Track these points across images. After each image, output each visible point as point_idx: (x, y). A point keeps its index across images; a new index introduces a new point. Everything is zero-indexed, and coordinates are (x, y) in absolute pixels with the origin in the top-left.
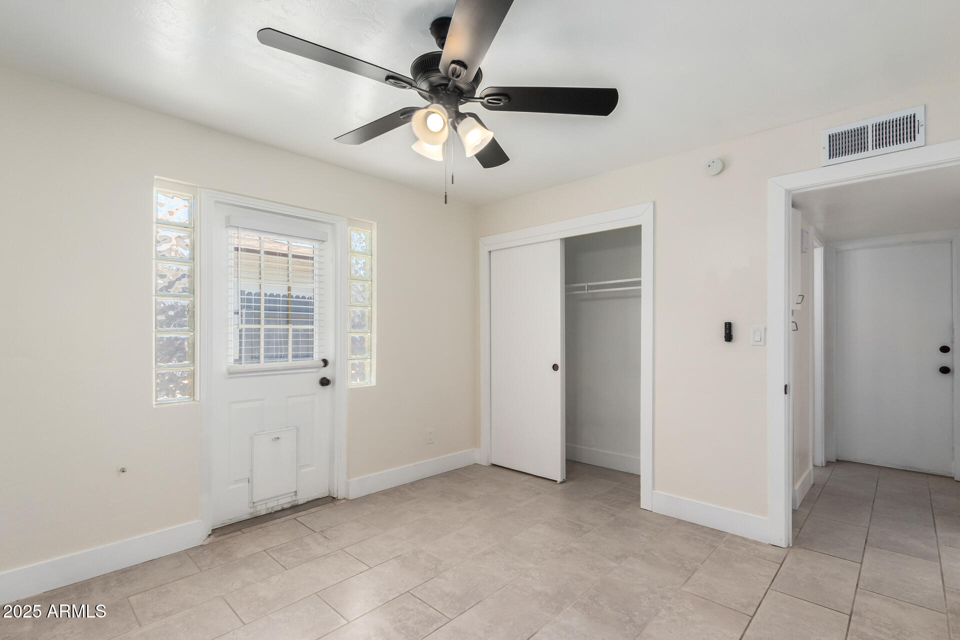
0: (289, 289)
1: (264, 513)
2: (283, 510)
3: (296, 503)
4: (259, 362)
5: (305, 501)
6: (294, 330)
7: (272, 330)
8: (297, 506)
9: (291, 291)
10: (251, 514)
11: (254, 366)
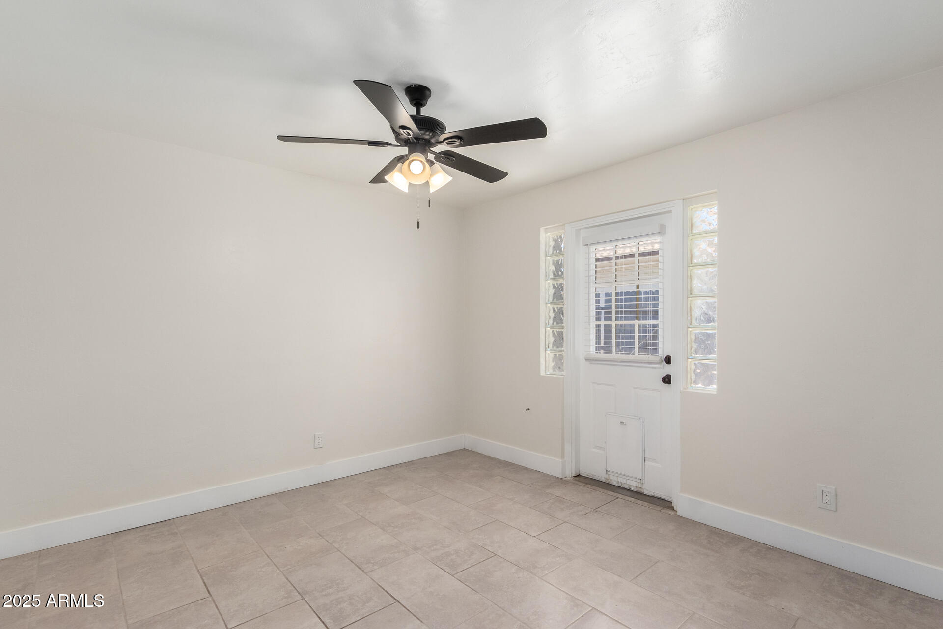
0: (638, 287)
1: (615, 484)
2: (629, 490)
3: (642, 491)
4: (612, 353)
5: (650, 494)
6: (639, 326)
7: (622, 325)
8: (642, 494)
9: (639, 289)
10: (606, 479)
11: (608, 356)
